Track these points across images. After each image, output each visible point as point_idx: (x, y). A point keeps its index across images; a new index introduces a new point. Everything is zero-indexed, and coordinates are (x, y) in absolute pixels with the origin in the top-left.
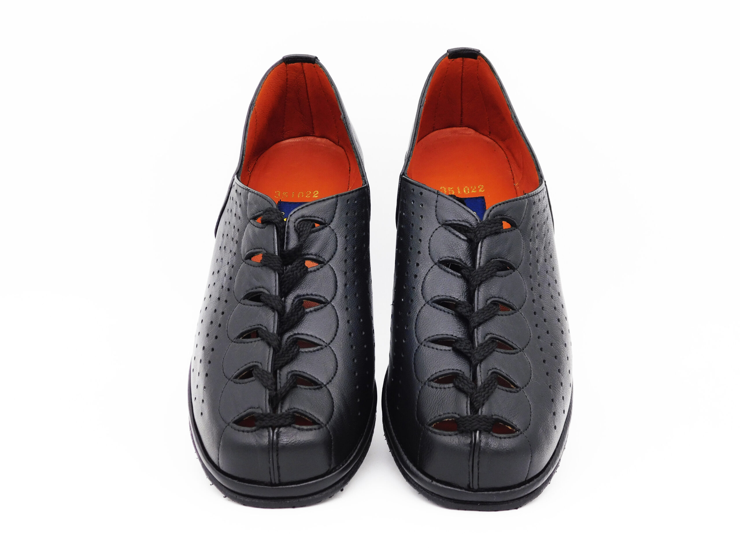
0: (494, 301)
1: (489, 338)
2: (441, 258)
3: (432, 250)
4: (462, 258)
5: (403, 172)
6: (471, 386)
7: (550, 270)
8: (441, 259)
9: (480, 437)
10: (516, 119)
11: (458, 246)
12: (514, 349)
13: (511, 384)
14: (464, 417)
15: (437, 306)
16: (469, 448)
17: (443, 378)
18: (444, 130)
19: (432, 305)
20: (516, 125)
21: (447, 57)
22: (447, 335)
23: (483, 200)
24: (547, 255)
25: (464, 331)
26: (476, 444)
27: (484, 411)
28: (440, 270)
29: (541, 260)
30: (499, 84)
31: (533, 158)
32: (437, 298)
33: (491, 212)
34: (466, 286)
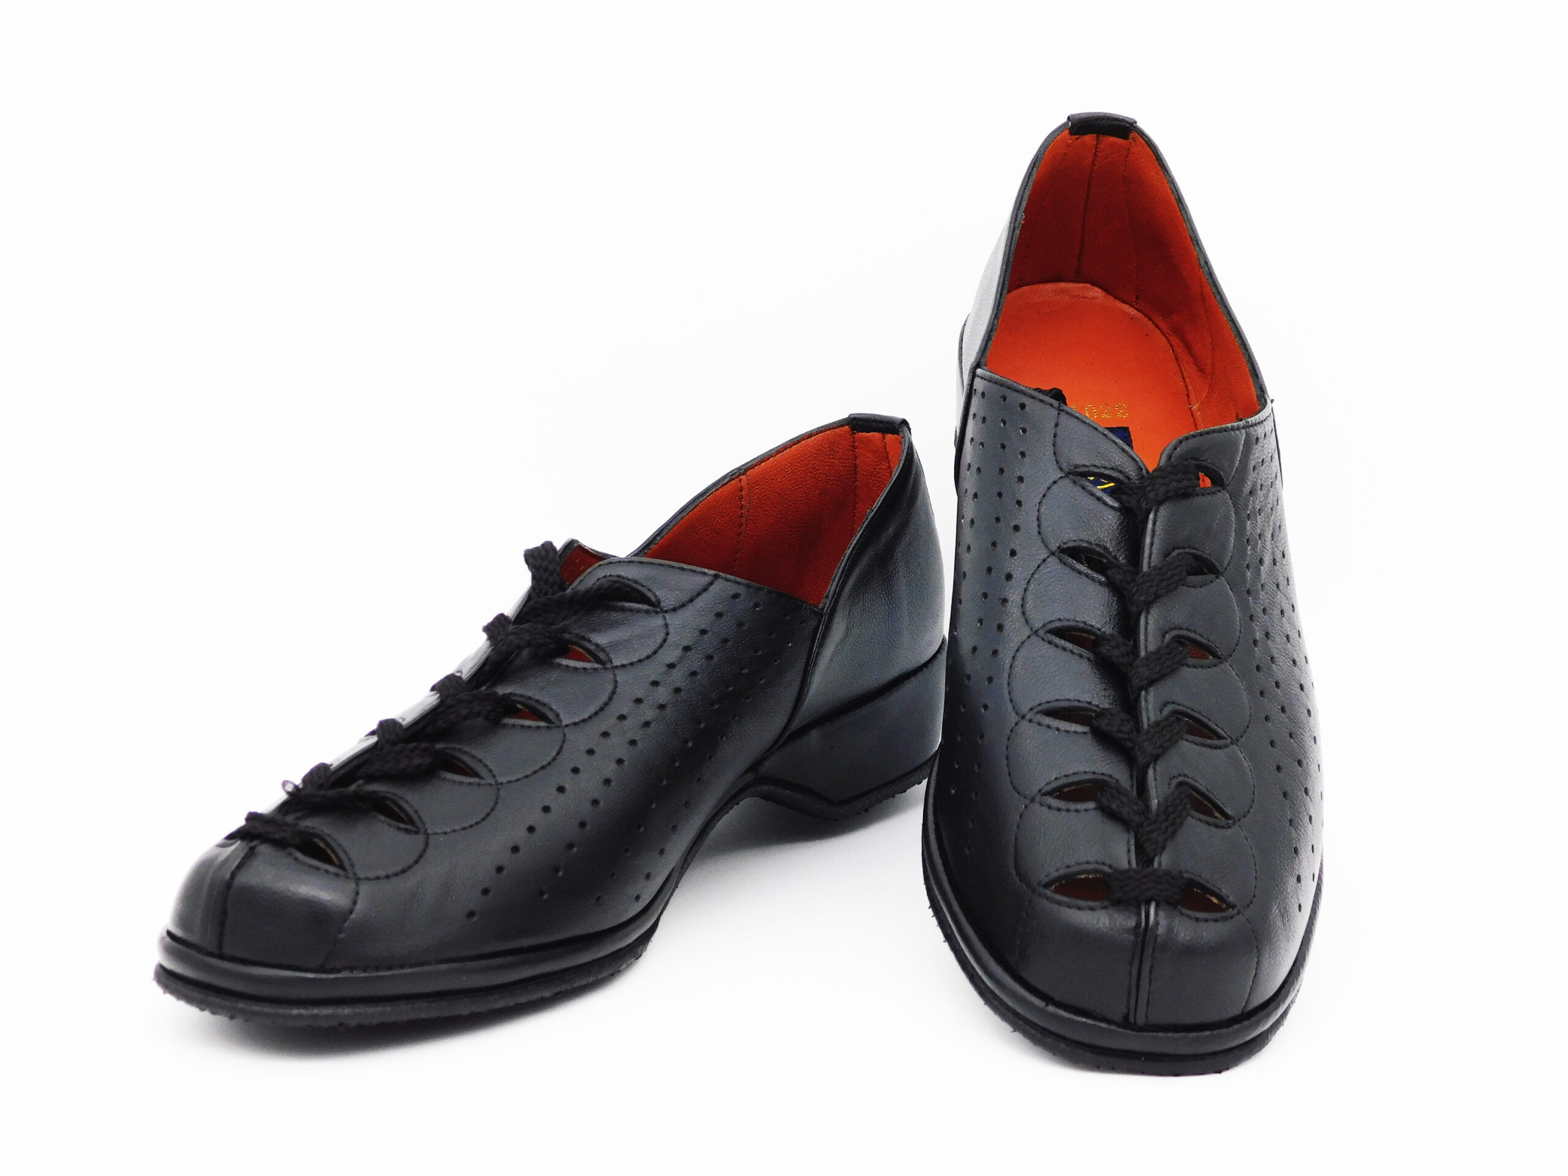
0: (1178, 636)
1: (1170, 712)
2: (1064, 541)
3: (1044, 524)
4: (1108, 545)
5: (978, 360)
6: (1136, 808)
7: (1283, 583)
8: (1065, 543)
9: (1156, 914)
10: (1209, 269)
11: (1101, 520)
12: (1220, 737)
13: (1214, 810)
14: (1123, 872)
15: (1057, 640)
16: (1132, 938)
17: (1073, 790)
18: (1041, 286)
19: (1045, 638)
20: (1207, 279)
21: (1068, 131)
22: (1079, 701)
23: (1126, 435)
24: (1276, 552)
25: (1114, 696)
26: (1149, 931)
27: (1163, 861)
28: (1060, 566)
29: (1267, 560)
30: (1173, 194)
31: (1242, 350)
32: (1058, 624)
33: (1176, 451)
34: (1117, 604)
